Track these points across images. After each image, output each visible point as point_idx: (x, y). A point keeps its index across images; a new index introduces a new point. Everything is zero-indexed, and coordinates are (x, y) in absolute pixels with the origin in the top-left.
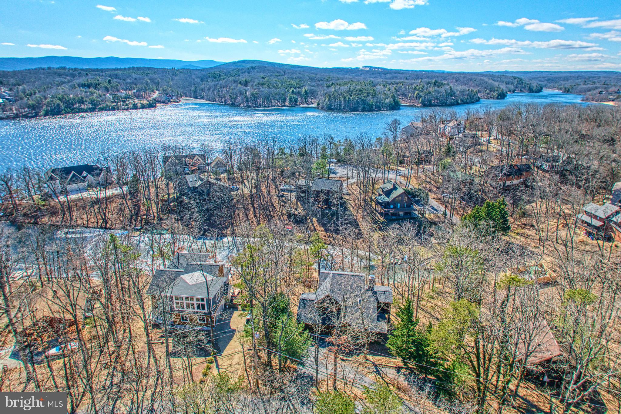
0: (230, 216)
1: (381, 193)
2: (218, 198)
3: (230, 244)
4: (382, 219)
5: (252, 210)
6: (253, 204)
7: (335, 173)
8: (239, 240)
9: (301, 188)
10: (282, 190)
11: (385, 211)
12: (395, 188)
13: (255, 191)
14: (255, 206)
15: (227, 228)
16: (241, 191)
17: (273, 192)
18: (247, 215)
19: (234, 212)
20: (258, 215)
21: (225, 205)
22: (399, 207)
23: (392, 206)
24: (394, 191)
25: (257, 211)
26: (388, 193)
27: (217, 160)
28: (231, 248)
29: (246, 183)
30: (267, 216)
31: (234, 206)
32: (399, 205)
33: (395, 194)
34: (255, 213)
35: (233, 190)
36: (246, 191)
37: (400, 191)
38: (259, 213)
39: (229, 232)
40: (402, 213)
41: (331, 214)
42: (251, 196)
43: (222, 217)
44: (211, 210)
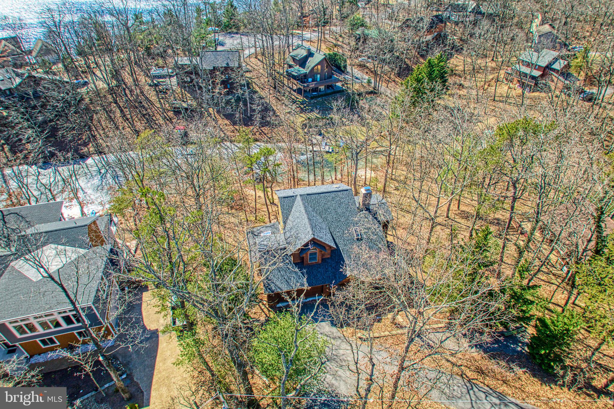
0: (85, 126)
1: (292, 63)
2: (58, 101)
3: (100, 165)
4: (301, 98)
5: (118, 111)
6: (116, 102)
7: (222, 44)
8: (111, 158)
9: (184, 69)
10: (156, 77)
11: (304, 87)
12: (310, 54)
13: (115, 83)
14: (121, 104)
15: (85, 144)
16: (93, 86)
17: (142, 79)
18: (111, 119)
19: (91, 119)
20: (129, 116)
21: (73, 109)
22: (318, 80)
23: (310, 80)
24: (310, 59)
25: (127, 111)
26: (302, 62)
27: (40, 45)
28: (103, 171)
29: (98, 73)
30: (144, 115)
31: (87, 109)
32: (319, 76)
33: (312, 63)
34: (124, 115)
35: (79, 85)
36: (101, 85)
37: (318, 57)
38: (130, 114)
39: (91, 149)
40: (322, 88)
41: (236, 101)
42: (111, 90)
43: (74, 129)
44: (51, 121)
